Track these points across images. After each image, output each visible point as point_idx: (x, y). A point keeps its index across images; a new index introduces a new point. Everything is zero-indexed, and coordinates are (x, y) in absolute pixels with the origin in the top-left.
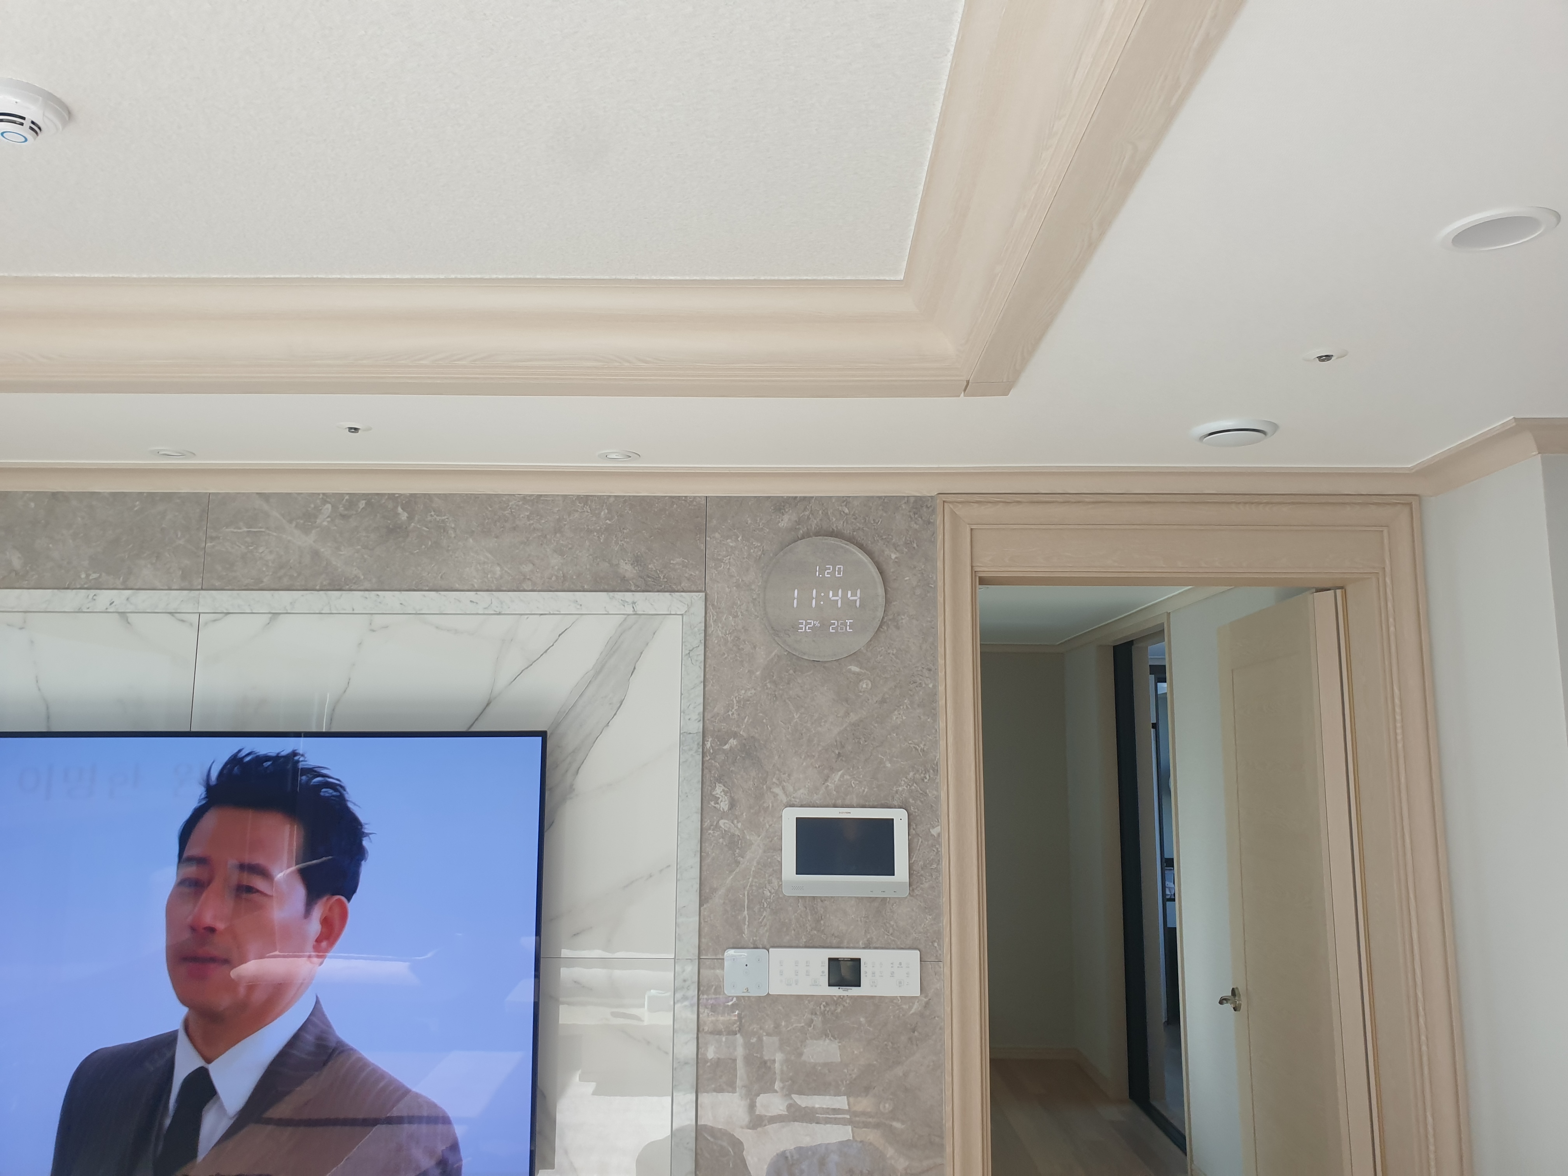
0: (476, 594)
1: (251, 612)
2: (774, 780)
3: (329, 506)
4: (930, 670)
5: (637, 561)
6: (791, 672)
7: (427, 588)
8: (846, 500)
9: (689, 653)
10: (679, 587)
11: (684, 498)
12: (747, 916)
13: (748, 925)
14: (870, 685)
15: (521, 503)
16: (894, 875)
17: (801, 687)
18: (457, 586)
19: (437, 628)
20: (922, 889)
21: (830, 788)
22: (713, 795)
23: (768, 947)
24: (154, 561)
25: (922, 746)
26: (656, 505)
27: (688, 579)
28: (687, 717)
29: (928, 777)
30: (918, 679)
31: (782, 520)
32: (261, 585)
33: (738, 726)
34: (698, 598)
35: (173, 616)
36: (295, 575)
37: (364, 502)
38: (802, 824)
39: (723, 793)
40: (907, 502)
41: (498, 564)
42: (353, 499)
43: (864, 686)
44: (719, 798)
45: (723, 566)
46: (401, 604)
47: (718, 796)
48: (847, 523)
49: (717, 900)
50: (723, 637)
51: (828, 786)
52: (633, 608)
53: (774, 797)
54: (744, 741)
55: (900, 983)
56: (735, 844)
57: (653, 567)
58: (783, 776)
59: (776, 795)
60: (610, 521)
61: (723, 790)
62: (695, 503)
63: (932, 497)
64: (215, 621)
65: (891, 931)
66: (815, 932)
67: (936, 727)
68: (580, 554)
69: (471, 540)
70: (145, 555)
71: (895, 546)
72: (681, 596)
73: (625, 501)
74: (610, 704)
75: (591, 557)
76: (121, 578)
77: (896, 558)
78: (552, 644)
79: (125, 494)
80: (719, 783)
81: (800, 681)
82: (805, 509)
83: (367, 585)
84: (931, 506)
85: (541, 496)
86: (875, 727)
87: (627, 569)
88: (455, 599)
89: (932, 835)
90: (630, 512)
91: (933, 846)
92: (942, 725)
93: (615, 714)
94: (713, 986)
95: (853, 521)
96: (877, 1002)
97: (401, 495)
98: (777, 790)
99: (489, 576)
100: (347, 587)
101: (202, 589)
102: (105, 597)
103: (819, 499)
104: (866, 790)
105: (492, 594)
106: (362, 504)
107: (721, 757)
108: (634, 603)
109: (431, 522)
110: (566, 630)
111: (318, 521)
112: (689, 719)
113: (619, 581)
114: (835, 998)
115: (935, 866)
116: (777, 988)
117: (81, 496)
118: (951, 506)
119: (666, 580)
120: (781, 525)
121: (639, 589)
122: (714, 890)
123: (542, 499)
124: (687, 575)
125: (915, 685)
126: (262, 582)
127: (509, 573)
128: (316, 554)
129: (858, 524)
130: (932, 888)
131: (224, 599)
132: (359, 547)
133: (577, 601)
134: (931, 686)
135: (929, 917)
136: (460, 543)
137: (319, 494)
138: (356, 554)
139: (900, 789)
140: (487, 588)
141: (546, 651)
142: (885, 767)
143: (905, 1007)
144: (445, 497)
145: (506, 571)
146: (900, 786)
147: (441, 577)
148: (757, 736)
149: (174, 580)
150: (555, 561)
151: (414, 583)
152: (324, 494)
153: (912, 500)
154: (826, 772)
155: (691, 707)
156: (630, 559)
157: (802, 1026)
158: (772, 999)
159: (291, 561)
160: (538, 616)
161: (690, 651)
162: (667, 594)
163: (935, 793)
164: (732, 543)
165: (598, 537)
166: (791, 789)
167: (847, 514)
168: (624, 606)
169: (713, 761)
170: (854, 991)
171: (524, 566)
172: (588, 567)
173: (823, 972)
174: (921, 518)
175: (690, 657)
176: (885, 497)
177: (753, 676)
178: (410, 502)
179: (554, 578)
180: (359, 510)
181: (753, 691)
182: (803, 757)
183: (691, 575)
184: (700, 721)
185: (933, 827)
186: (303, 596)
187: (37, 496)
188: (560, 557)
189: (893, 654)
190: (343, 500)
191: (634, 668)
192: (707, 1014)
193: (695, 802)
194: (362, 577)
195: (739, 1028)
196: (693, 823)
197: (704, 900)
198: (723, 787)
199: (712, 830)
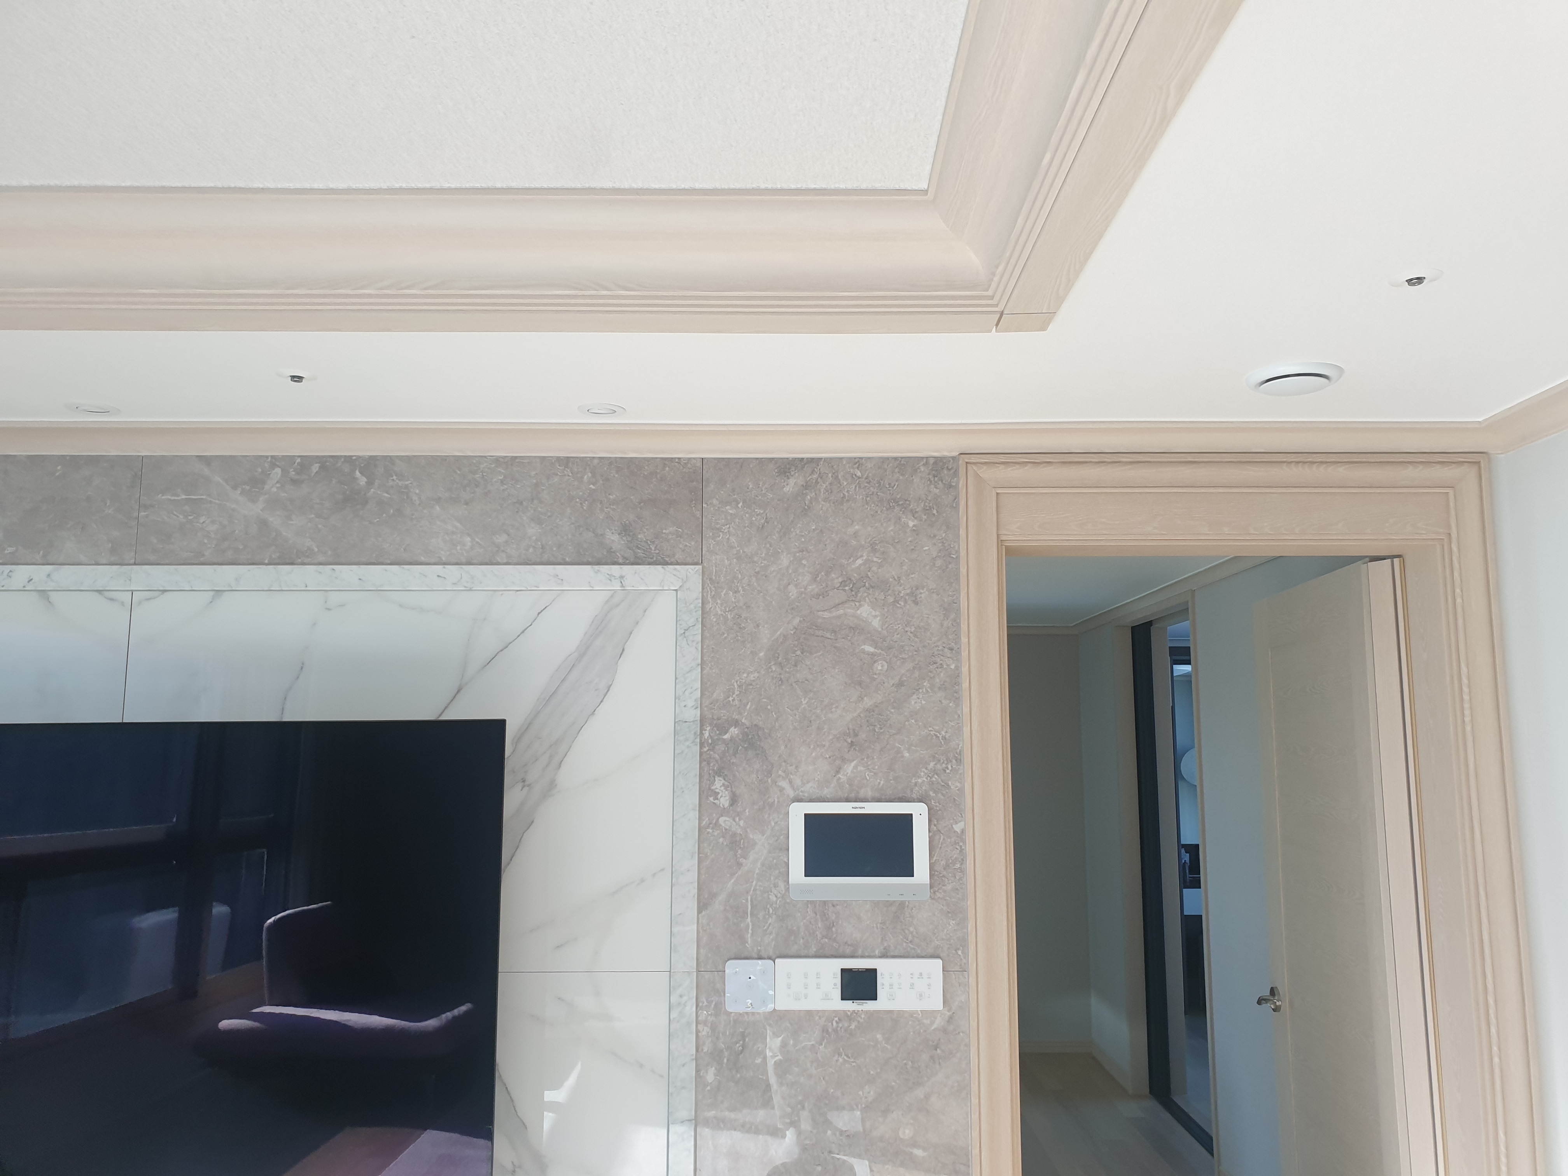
0: (444, 567)
1: (190, 589)
2: (780, 772)
3: (278, 471)
4: (952, 649)
5: (626, 530)
6: (799, 653)
7: (389, 562)
8: (858, 461)
9: (684, 633)
10: (672, 560)
11: (677, 460)
12: (750, 924)
13: (752, 934)
14: (886, 667)
15: (493, 466)
16: (913, 876)
17: (810, 669)
18: (423, 559)
19: (400, 606)
20: (945, 891)
21: (842, 781)
22: (712, 790)
23: (773, 957)
24: (79, 533)
25: (943, 733)
26: (646, 467)
27: (683, 551)
28: (683, 704)
29: (950, 767)
30: (939, 660)
31: (787, 485)
32: (202, 559)
33: (740, 713)
34: (693, 573)
35: (100, 594)
36: (241, 547)
37: (317, 465)
38: (810, 820)
39: (723, 788)
40: (926, 464)
41: (469, 535)
42: (306, 462)
43: (880, 668)
44: (719, 793)
45: (721, 535)
46: (360, 579)
47: (717, 790)
48: (860, 487)
49: (717, 906)
50: (722, 615)
51: (840, 778)
52: (621, 582)
53: (780, 791)
54: (746, 730)
55: (921, 995)
56: (737, 844)
57: (643, 536)
58: (790, 768)
59: (782, 790)
60: (593, 485)
61: (724, 784)
62: (689, 465)
63: (953, 458)
64: (150, 599)
65: (910, 938)
66: (826, 940)
67: (959, 712)
68: (560, 523)
69: (437, 507)
70: (69, 526)
71: (913, 513)
72: (675, 569)
73: (611, 464)
74: (596, 690)
75: (572, 526)
76: (41, 552)
77: (914, 526)
78: (530, 624)
79: (44, 458)
80: (718, 776)
81: (808, 663)
82: (813, 472)
83: (321, 558)
84: (952, 468)
85: (516, 457)
86: (891, 713)
87: (614, 539)
88: (420, 573)
89: (955, 832)
90: (617, 476)
91: (956, 843)
92: (966, 710)
93: (602, 702)
94: (712, 1001)
95: (866, 485)
96: (895, 1018)
97: (359, 457)
98: (784, 784)
99: (458, 548)
100: (300, 560)
101: (135, 564)
102: (22, 573)
103: (829, 461)
104: (882, 782)
105: (461, 568)
106: (315, 468)
107: (721, 748)
108: (622, 577)
109: (392, 487)
110: (546, 608)
111: (267, 487)
112: (685, 706)
113: (605, 553)
114: (849, 1013)
115: (958, 866)
116: (784, 1003)
118: (975, 468)
119: (657, 552)
120: (786, 489)
121: (628, 561)
122: (713, 896)
123: (517, 461)
124: (681, 546)
125: (935, 666)
126: (203, 555)
127: (480, 544)
128: (263, 524)
129: (871, 488)
130: (955, 889)
131: (160, 575)
132: (313, 516)
133: (557, 576)
134: (953, 667)
135: (952, 922)
136: (425, 511)
137: (267, 457)
138: (309, 523)
139: (920, 780)
140: (455, 561)
141: (523, 632)
142: (903, 757)
143: (927, 1022)
144: (408, 459)
145: (477, 543)
146: (919, 777)
147: (405, 550)
148: (760, 724)
149: (103, 554)
150: (533, 530)
151: (374, 555)
152: (272, 457)
153: (932, 461)
154: (838, 762)
155: (687, 693)
156: (617, 528)
157: (813, 1045)
158: (780, 1015)
159: (237, 532)
160: (514, 592)
161: (685, 630)
162: (659, 567)
163: (958, 784)
164: (730, 509)
165: (581, 504)
166: (798, 782)
167: (859, 478)
168: (610, 580)
169: (712, 753)
170: (869, 1006)
171: (498, 536)
172: (570, 537)
173: (835, 985)
174: (942, 481)
175: (685, 637)
176: (902, 458)
177: (756, 658)
178: (369, 464)
179: (531, 550)
180: (313, 474)
181: (756, 675)
182: (812, 747)
183: (686, 546)
184: (697, 708)
185: (956, 823)
186: (249, 571)
188: (538, 526)
189: (911, 632)
190: (295, 463)
191: (623, 650)
192: (708, 1033)
193: (692, 798)
194: (316, 550)
195: (742, 1047)
196: (690, 821)
197: (702, 906)
198: (723, 781)
199: (712, 829)
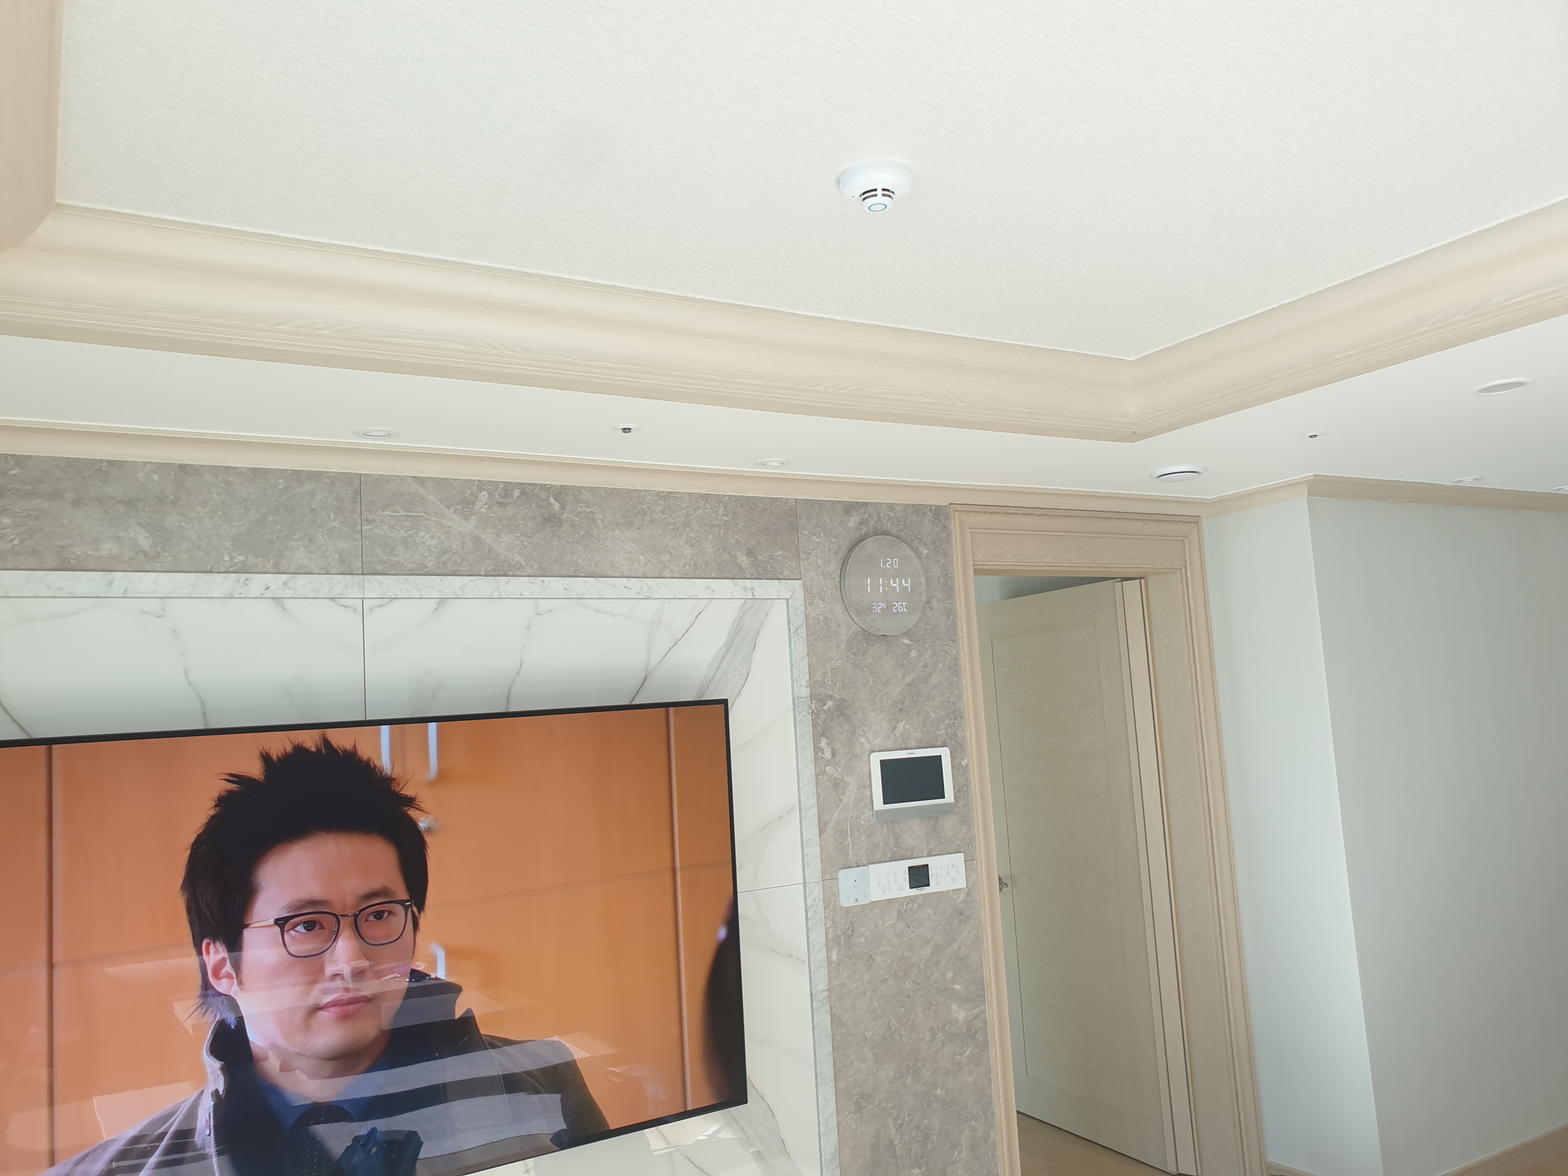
0: (629, 580)
1: (420, 597)
2: (860, 732)
3: (485, 494)
4: (953, 641)
5: (750, 553)
6: (865, 645)
7: (584, 575)
8: (891, 506)
9: (796, 631)
10: (782, 576)
11: (780, 500)
12: (850, 842)
13: (852, 849)
14: (917, 654)
15: (655, 498)
16: (944, 798)
17: (873, 656)
18: (609, 573)
19: (596, 611)
20: (959, 807)
21: (897, 735)
22: (820, 747)
23: (866, 864)
24: (307, 544)
25: (952, 699)
26: (760, 505)
27: (788, 569)
28: (799, 684)
29: (957, 722)
30: (946, 648)
31: (850, 521)
32: (426, 570)
33: (833, 690)
34: (797, 586)
35: (334, 601)
36: (459, 560)
37: (518, 491)
38: (884, 765)
39: (826, 745)
40: (930, 510)
41: (642, 554)
42: (507, 488)
43: (913, 655)
44: (824, 749)
45: (812, 558)
46: (565, 589)
47: (823, 747)
48: (893, 525)
49: (829, 831)
50: (816, 617)
51: (895, 734)
52: (752, 593)
53: (862, 745)
54: (837, 702)
55: (954, 879)
56: (838, 785)
57: (761, 558)
58: (866, 728)
59: (862, 744)
60: (726, 517)
61: (827, 743)
62: (788, 504)
63: (946, 506)
64: (381, 606)
65: (943, 841)
66: (896, 848)
67: (960, 684)
68: (706, 546)
69: (617, 531)
70: (296, 537)
71: (926, 544)
72: (786, 583)
73: (736, 501)
74: (740, 675)
75: (714, 548)
76: (272, 561)
77: (926, 554)
78: (691, 626)
79: (266, 471)
80: (823, 737)
81: (871, 652)
82: (865, 513)
83: (529, 571)
84: (945, 514)
85: (671, 492)
86: (922, 686)
87: (743, 559)
88: (611, 585)
89: (964, 765)
90: (741, 510)
91: (963, 774)
92: (964, 682)
93: (744, 684)
94: (832, 901)
95: (897, 523)
96: (939, 896)
97: (552, 486)
98: (862, 740)
99: (635, 564)
100: (511, 573)
101: (363, 574)
102: (258, 581)
103: (874, 505)
104: (920, 735)
105: (642, 580)
106: (517, 493)
107: (823, 716)
108: (752, 589)
109: (581, 513)
110: (701, 612)
111: (476, 508)
112: (800, 686)
113: (738, 570)
114: (914, 897)
115: (965, 789)
116: (877, 895)
117: (215, 470)
118: (959, 514)
119: (772, 569)
120: (849, 525)
121: (753, 577)
122: (826, 824)
123: (672, 495)
124: (787, 565)
125: (944, 652)
126: (426, 567)
127: (651, 562)
128: (478, 539)
129: (900, 526)
130: (965, 805)
131: (391, 584)
132: (519, 535)
133: (709, 587)
134: (954, 653)
135: (965, 828)
136: (608, 533)
137: (474, 481)
138: (516, 541)
139: (941, 732)
140: (634, 575)
141: (687, 632)
142: (930, 716)
143: (957, 896)
144: (592, 490)
145: (649, 560)
146: (940, 730)
147: (595, 564)
148: (846, 698)
149: (332, 564)
150: (688, 551)
151: (572, 569)
152: (479, 481)
153: (933, 508)
154: (893, 723)
155: (801, 675)
156: (744, 551)
157: (893, 923)
158: (874, 904)
159: (454, 546)
160: (678, 600)
161: (797, 629)
162: (775, 581)
163: (962, 734)
164: (816, 538)
165: (719, 531)
166: (871, 738)
167: (893, 518)
168: (745, 591)
169: (817, 720)
170: (926, 890)
171: (663, 555)
172: (713, 557)
173: (906, 878)
174: (940, 523)
175: (796, 634)
176: (917, 505)
177: (840, 649)
178: (561, 493)
179: (687, 567)
180: (515, 498)
181: (840, 662)
182: (878, 712)
183: (790, 565)
184: (808, 687)
185: (962, 760)
186: (471, 581)
187: (161, 467)
188: (691, 548)
189: (930, 629)
190: (498, 488)
191: (755, 645)
192: (830, 924)
193: (810, 753)
194: (524, 563)
195: (852, 932)
196: (810, 771)
197: (821, 832)
198: (826, 740)
199: (822, 775)
